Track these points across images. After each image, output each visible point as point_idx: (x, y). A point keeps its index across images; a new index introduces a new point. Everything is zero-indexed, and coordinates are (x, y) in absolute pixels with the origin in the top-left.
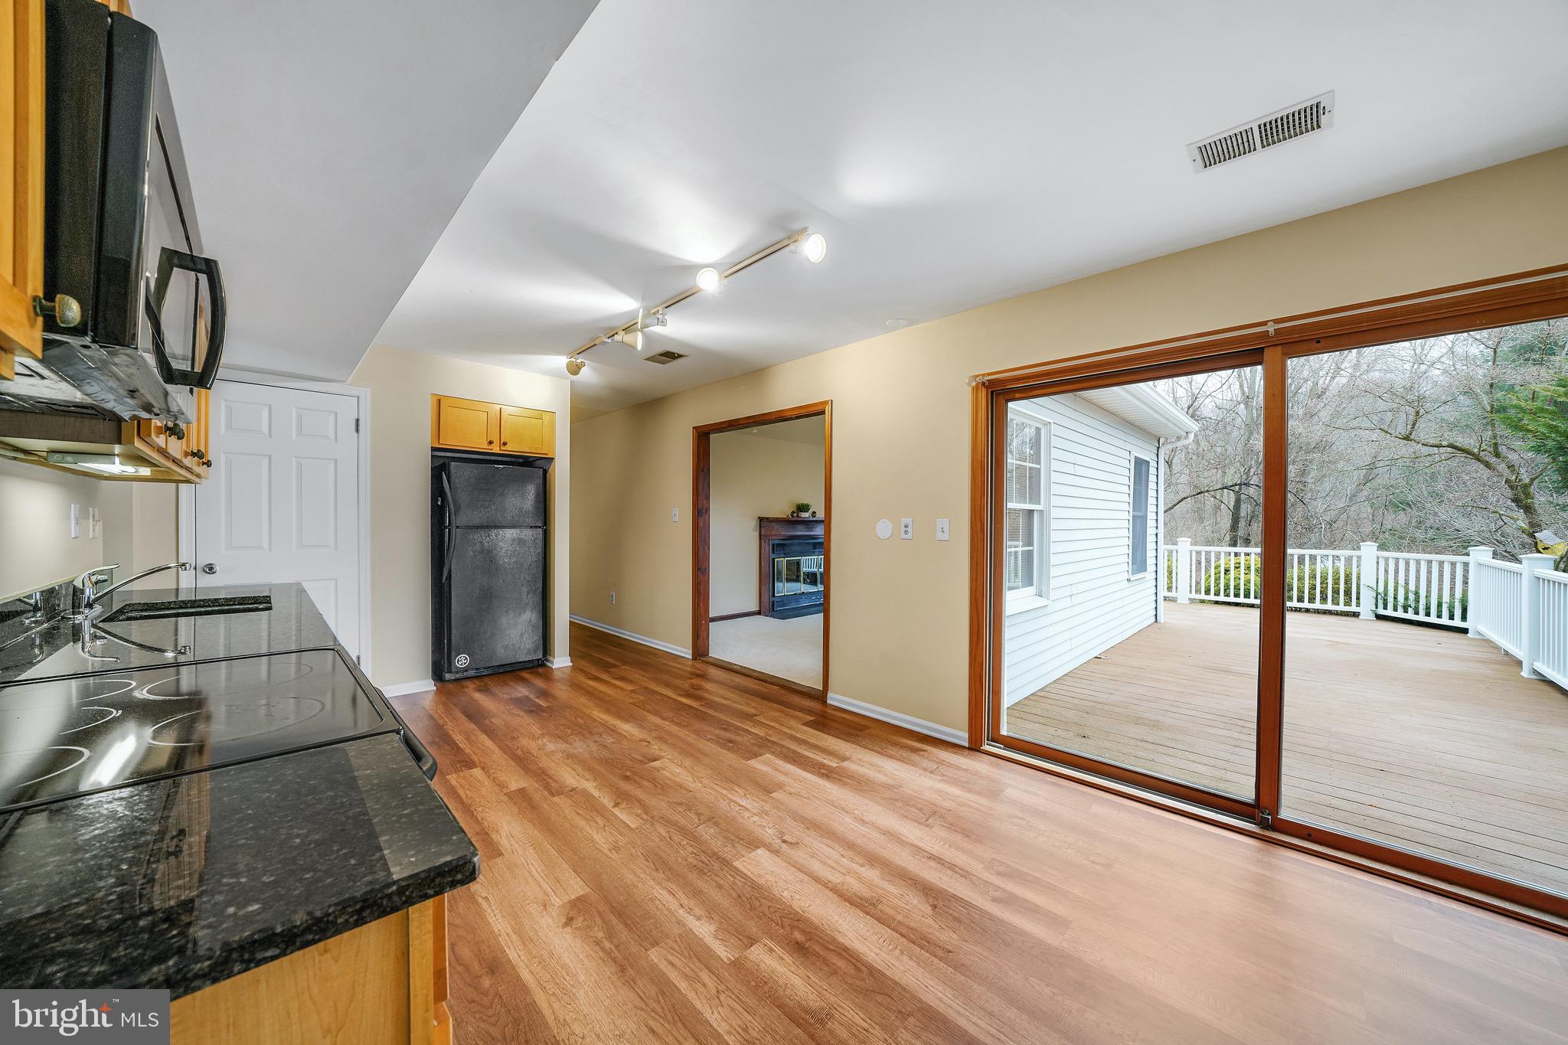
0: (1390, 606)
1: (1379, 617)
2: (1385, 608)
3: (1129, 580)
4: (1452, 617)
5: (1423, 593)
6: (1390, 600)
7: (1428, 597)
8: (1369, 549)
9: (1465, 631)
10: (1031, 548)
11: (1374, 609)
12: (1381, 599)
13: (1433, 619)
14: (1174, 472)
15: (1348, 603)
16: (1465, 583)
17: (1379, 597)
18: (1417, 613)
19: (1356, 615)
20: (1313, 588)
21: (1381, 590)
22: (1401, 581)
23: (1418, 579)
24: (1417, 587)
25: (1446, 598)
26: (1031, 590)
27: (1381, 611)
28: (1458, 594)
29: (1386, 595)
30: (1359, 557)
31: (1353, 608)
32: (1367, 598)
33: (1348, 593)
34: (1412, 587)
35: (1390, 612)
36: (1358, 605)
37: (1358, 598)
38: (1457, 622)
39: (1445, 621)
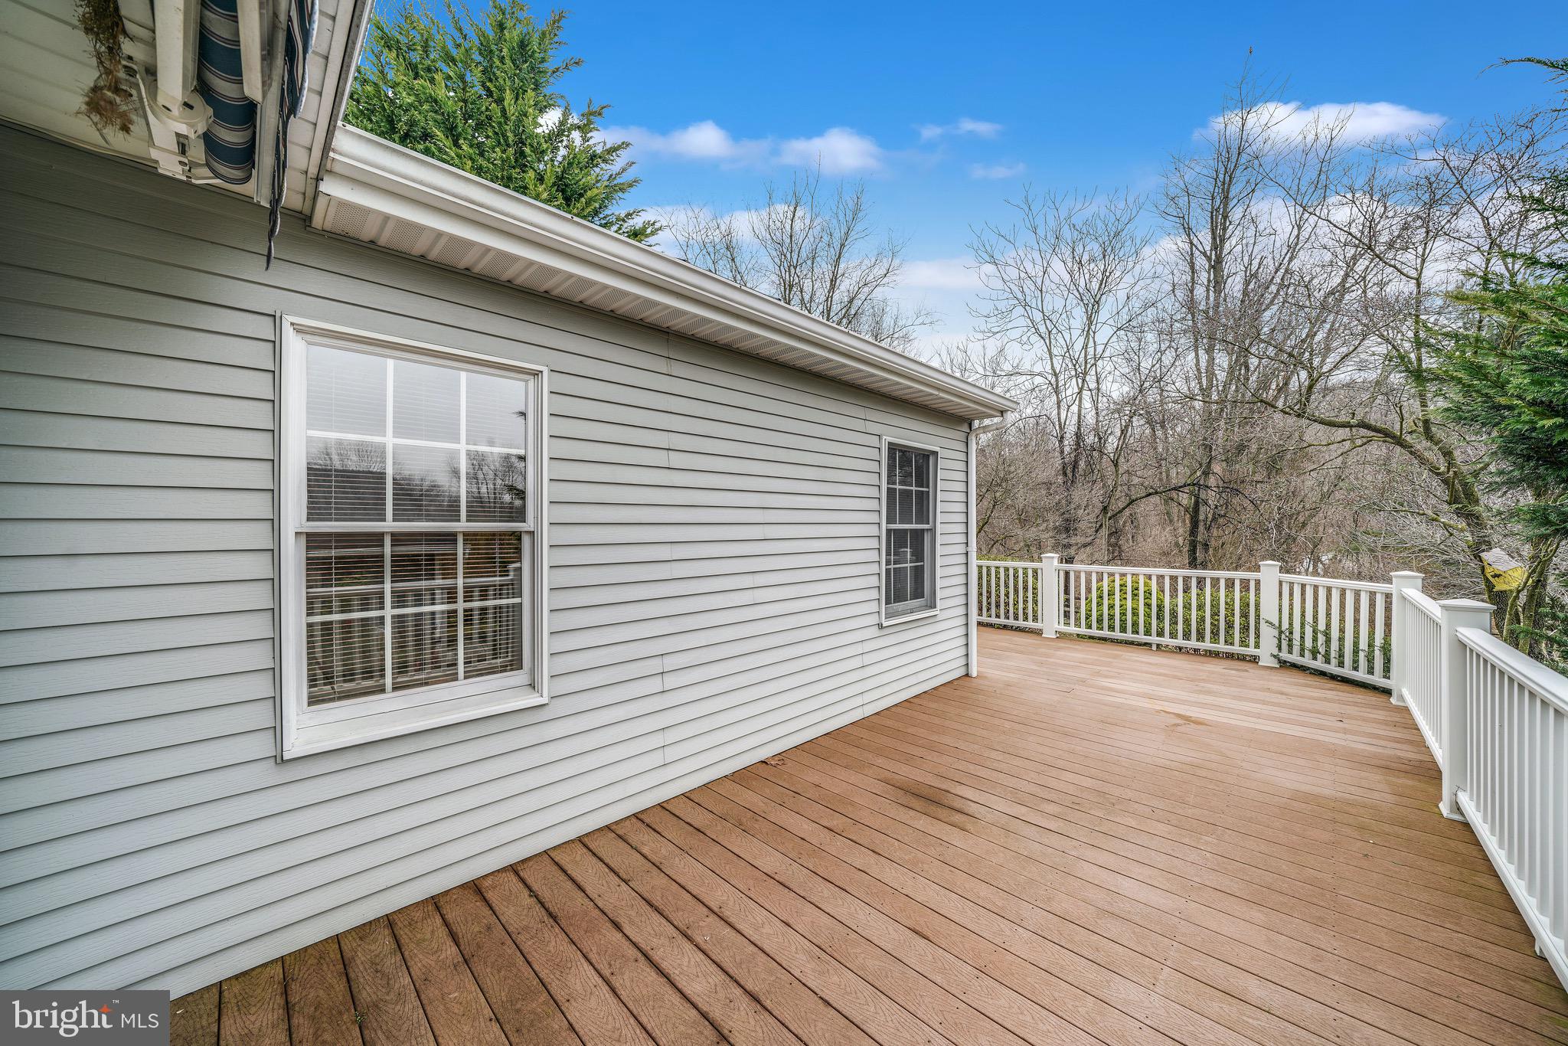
0: (1296, 649)
1: (1284, 665)
2: (1290, 652)
3: (881, 626)
4: (1371, 671)
5: (1335, 634)
6: (1296, 643)
7: (1341, 639)
8: (1269, 573)
9: (1387, 692)
10: (517, 600)
11: (1276, 652)
12: (1284, 637)
13: (1347, 671)
14: (1121, 471)
15: (1244, 643)
16: (1388, 625)
17: (1283, 636)
18: (1328, 661)
19: (1254, 660)
20: (1201, 620)
21: (1285, 626)
22: (1309, 618)
23: (1328, 615)
24: (1328, 626)
25: (1363, 645)
26: (519, 678)
27: (1284, 655)
28: (1379, 640)
29: (1291, 633)
30: (1258, 582)
31: (1251, 650)
32: (1268, 635)
33: (1245, 629)
34: (1322, 627)
35: (1294, 658)
36: (1257, 646)
37: (1258, 636)
38: (1377, 679)
39: (1361, 675)
